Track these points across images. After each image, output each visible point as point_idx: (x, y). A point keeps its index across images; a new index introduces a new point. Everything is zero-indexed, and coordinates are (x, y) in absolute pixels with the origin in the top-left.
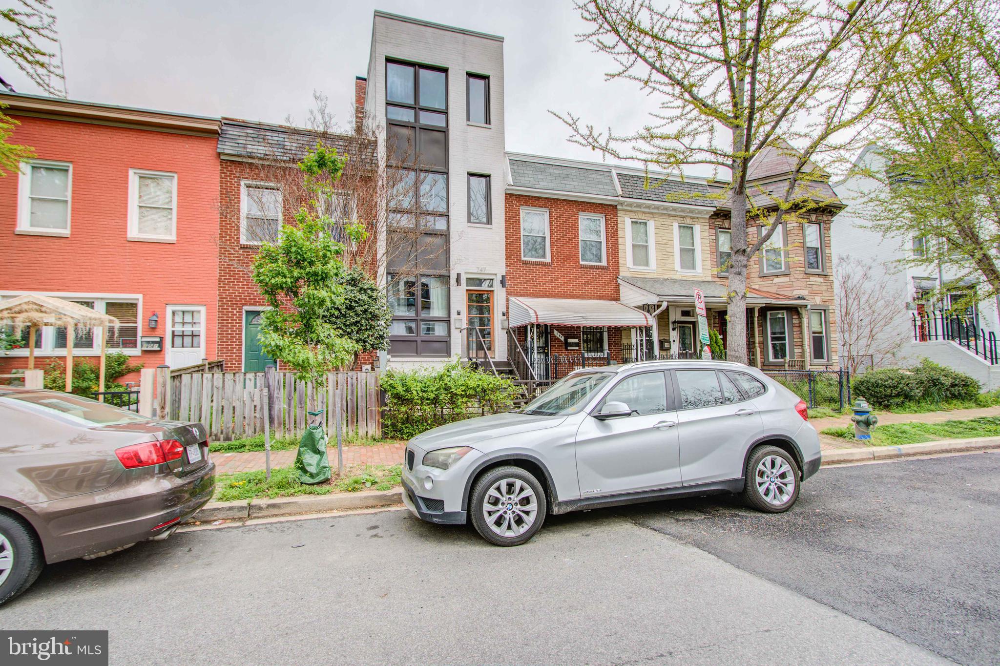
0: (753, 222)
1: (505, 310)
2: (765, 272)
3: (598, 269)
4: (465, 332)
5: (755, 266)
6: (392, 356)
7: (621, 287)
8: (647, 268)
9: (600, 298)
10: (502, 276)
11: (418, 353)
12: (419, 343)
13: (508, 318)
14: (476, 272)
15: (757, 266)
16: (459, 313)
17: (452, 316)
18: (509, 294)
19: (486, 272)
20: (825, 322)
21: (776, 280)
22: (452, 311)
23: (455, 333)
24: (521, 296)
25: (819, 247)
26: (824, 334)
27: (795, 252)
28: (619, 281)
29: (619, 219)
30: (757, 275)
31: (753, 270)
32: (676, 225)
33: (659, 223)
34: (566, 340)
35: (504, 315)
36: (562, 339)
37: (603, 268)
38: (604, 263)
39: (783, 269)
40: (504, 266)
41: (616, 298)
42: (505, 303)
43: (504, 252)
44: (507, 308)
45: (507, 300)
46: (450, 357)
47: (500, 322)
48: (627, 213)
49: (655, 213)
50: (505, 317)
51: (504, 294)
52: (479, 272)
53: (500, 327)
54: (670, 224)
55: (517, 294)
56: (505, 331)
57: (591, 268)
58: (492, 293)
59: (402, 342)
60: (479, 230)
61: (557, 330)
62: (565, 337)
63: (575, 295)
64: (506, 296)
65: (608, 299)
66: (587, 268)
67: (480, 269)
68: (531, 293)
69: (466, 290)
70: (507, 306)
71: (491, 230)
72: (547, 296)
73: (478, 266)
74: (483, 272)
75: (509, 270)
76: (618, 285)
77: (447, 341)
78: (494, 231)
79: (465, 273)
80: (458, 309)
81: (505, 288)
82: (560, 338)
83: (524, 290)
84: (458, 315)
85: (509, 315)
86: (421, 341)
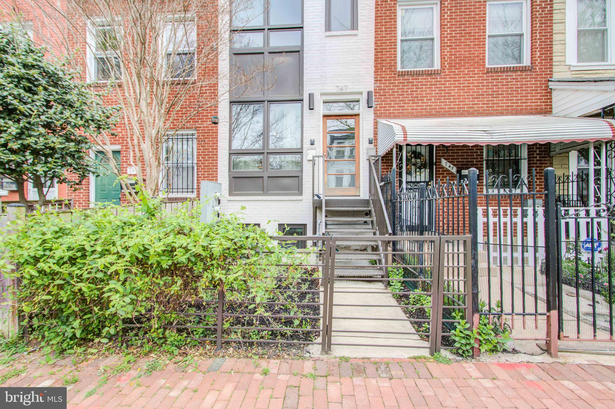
1: (372, 136)
3: (517, 71)
7: (555, 95)
8: (603, 63)
9: (517, 112)
10: (368, 93)
11: (264, 191)
12: (266, 178)
13: (376, 146)
14: (334, 90)
17: (304, 146)
18: (377, 115)
19: (348, 91)
23: (307, 166)
24: (395, 117)
28: (551, 85)
34: (459, 172)
35: (370, 143)
36: (454, 170)
37: (524, 70)
38: (526, 63)
40: (373, 80)
41: (545, 111)
42: (372, 127)
43: (372, 63)
44: (376, 134)
45: (376, 123)
46: (302, 194)
47: (365, 151)
50: (372, 145)
51: (372, 117)
52: (339, 91)
53: (365, 157)
55: (389, 116)
57: (503, 71)
58: (357, 117)
59: (247, 179)
60: (341, 38)
61: (445, 159)
62: (457, 168)
63: (475, 111)
64: (374, 119)
65: (531, 113)
66: (497, 72)
67: (340, 87)
68: (409, 113)
69: (324, 116)
70: (375, 131)
71: (356, 38)
72: (433, 115)
73: (338, 85)
74: (344, 91)
75: (378, 85)
76: (549, 92)
77: (298, 177)
78: (360, 38)
79: (322, 94)
80: (312, 138)
81: (372, 109)
82: (450, 169)
83: (399, 110)
84: (311, 144)
85: (377, 142)
86: (269, 177)
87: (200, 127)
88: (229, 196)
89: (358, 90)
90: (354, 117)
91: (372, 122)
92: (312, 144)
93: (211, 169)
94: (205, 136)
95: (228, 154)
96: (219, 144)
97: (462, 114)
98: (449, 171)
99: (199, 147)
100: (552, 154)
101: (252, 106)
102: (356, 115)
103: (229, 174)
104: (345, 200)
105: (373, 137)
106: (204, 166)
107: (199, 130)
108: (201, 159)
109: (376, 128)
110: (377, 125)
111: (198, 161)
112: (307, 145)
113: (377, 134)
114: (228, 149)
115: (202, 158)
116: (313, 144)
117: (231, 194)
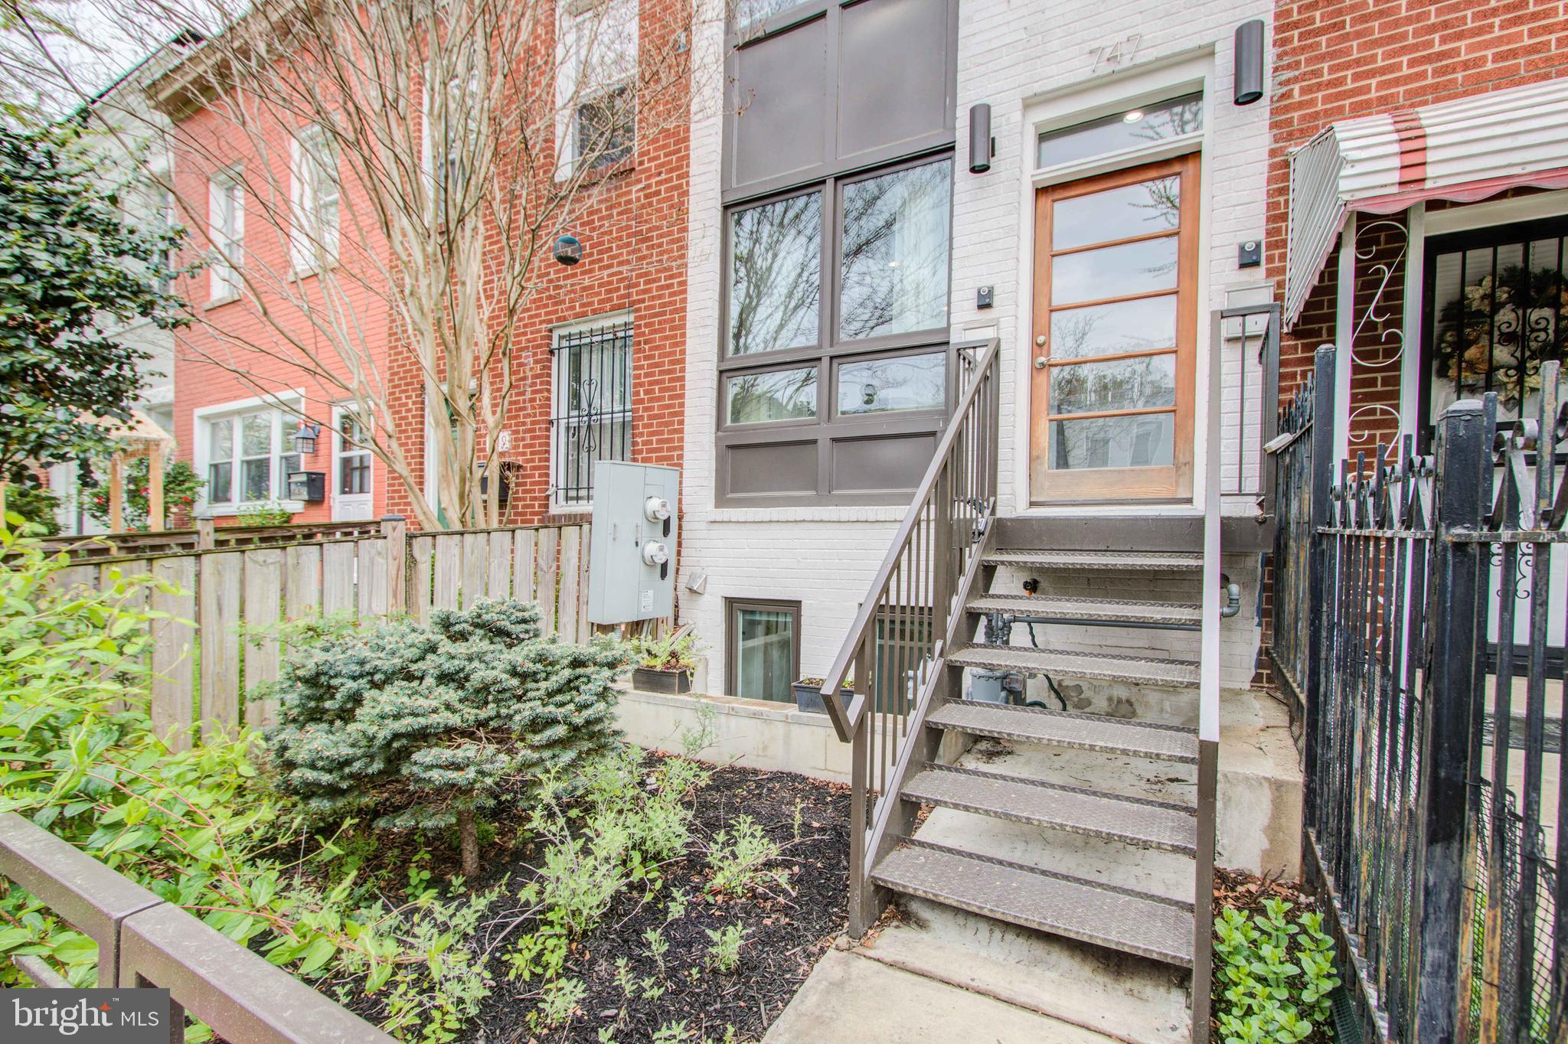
1: (1256, 232)
11: (820, 488)
12: (824, 445)
13: (1276, 271)
16: (984, 302)
17: (954, 321)
19: (1141, 58)
35: (1249, 263)
42: (1261, 192)
45: (1280, 170)
47: (1220, 303)
50: (1259, 272)
58: (1189, 168)
59: (771, 450)
67: (1108, 52)
69: (1041, 192)
70: (1272, 206)
73: (1095, 44)
74: (1125, 64)
79: (1029, 104)
80: (985, 283)
81: (1262, 110)
84: (981, 307)
85: (1283, 257)
86: (834, 440)
87: (643, 301)
88: (717, 506)
89: (1198, 41)
90: (1177, 168)
91: (1264, 167)
92: (984, 305)
93: (667, 424)
94: (652, 324)
95: (715, 373)
96: (690, 346)
99: (639, 359)
101: (780, 208)
102: (1183, 158)
103: (718, 440)
104: (1087, 521)
105: (1260, 236)
106: (650, 417)
107: (638, 310)
108: (642, 395)
109: (1283, 191)
110: (1285, 177)
111: (634, 403)
112: (964, 312)
113: (1284, 217)
114: (714, 357)
115: (646, 392)
116: (988, 306)
117: (721, 501)
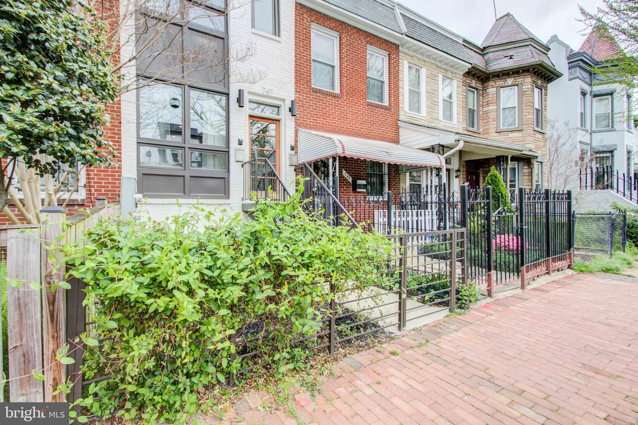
0: (493, 84)
1: (293, 144)
2: (501, 128)
3: (382, 108)
4: (248, 166)
5: (493, 123)
6: (144, 196)
7: (401, 130)
8: (419, 114)
9: (383, 139)
10: (292, 102)
11: (185, 192)
12: (187, 178)
13: (296, 153)
14: (261, 92)
15: (495, 123)
16: (240, 143)
17: (231, 145)
18: (298, 125)
19: (274, 95)
20: (542, 172)
21: (511, 135)
22: (231, 139)
23: (235, 168)
25: (540, 109)
26: (540, 183)
27: (528, 111)
28: (400, 123)
29: (400, 60)
30: (494, 130)
31: (491, 126)
32: (441, 76)
33: (429, 72)
34: (354, 182)
35: (292, 149)
36: (350, 180)
37: (385, 108)
38: (386, 103)
39: (517, 126)
40: (294, 92)
41: (396, 141)
42: (293, 135)
43: (293, 74)
44: (296, 141)
45: (296, 132)
46: (228, 197)
47: (288, 157)
48: (406, 56)
49: (427, 61)
50: (293, 152)
51: (293, 125)
52: (266, 94)
53: (288, 163)
54: (436, 74)
55: (307, 126)
56: (293, 168)
57: (376, 107)
58: (278, 123)
59: (159, 177)
60: (267, 40)
61: (345, 170)
62: (353, 178)
63: (362, 133)
64: (295, 128)
65: (390, 142)
66: (372, 106)
67: (266, 90)
68: (320, 126)
69: (250, 116)
70: (295, 139)
71: (278, 44)
72: (337, 131)
73: (264, 87)
74: (270, 95)
75: (297, 96)
76: (398, 128)
77: (224, 178)
78: (282, 46)
79: (249, 93)
80: (240, 138)
81: (295, 118)
82: (348, 178)
83: (313, 122)
85: (297, 150)
86: (191, 177)
89: (282, 97)
90: (275, 122)
91: (294, 129)
95: (136, 143)
96: (123, 128)
97: (354, 135)
98: (347, 180)
100: (400, 172)
102: (276, 120)
103: (138, 170)
109: (297, 136)
112: (234, 144)
116: (241, 144)
